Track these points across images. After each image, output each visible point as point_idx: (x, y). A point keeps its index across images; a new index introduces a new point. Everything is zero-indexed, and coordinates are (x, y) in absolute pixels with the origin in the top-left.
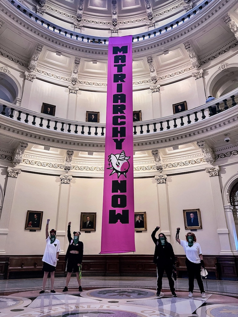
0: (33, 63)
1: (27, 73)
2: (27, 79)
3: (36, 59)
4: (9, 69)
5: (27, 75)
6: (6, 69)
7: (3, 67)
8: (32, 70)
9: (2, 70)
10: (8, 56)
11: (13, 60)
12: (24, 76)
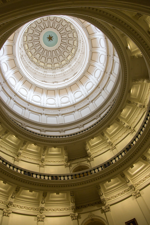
0: (102, 198)
1: (103, 208)
2: (106, 212)
3: (101, 194)
4: (93, 213)
5: (104, 209)
6: (91, 214)
7: (89, 215)
8: (105, 202)
9: (90, 217)
10: (88, 205)
11: (92, 205)
12: (103, 211)
